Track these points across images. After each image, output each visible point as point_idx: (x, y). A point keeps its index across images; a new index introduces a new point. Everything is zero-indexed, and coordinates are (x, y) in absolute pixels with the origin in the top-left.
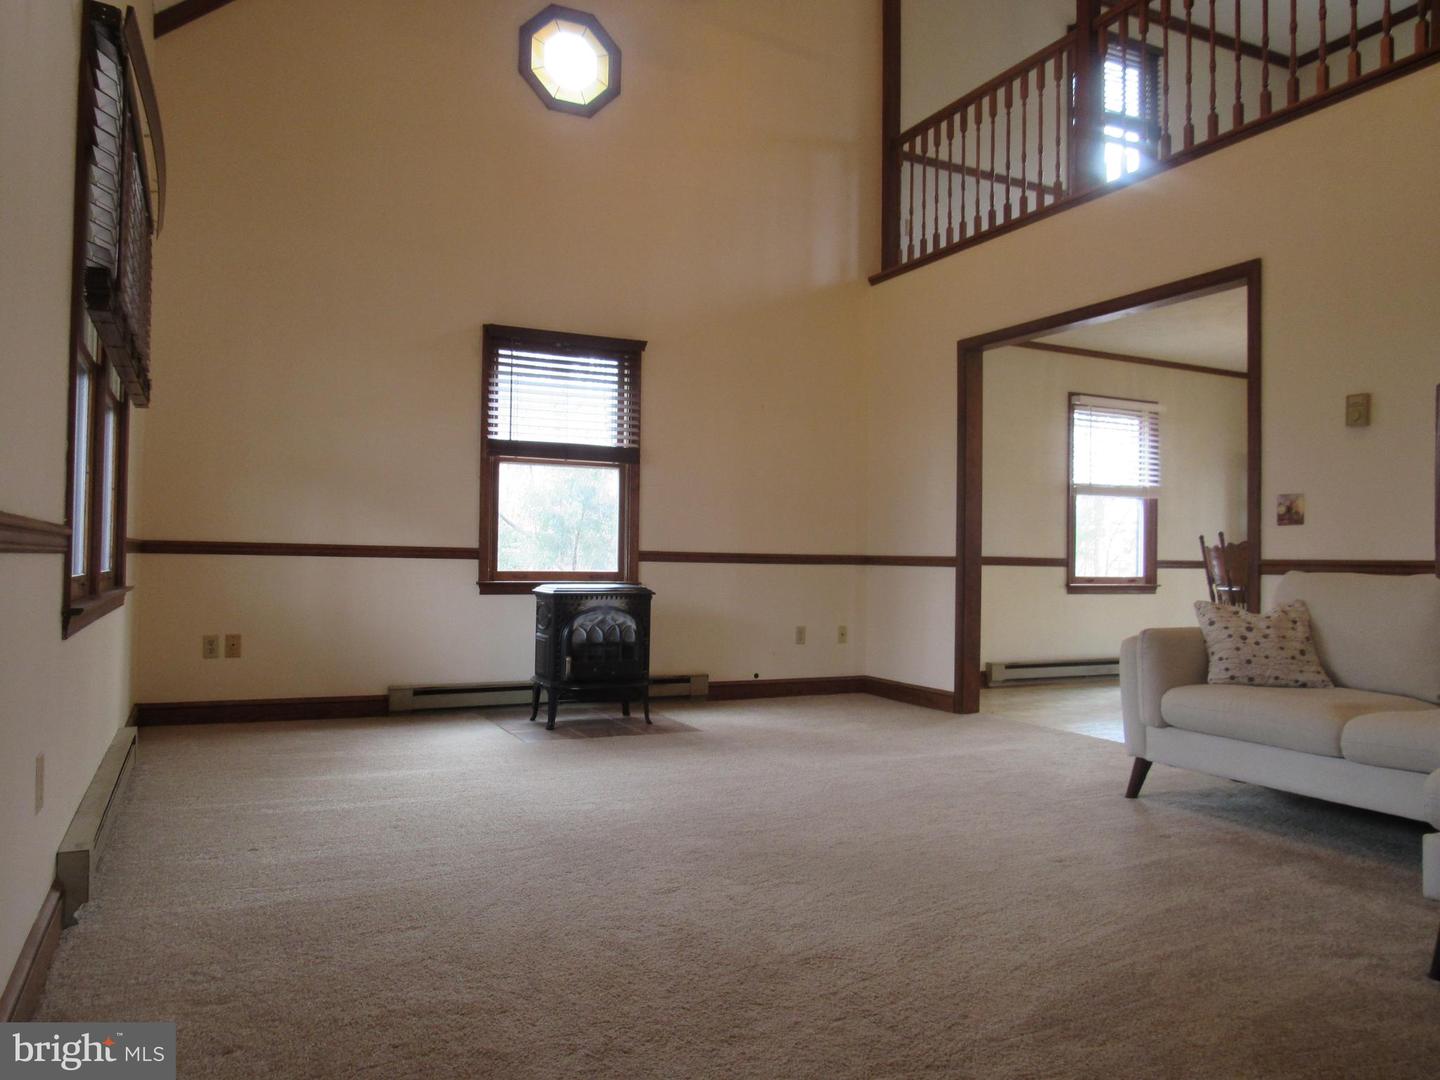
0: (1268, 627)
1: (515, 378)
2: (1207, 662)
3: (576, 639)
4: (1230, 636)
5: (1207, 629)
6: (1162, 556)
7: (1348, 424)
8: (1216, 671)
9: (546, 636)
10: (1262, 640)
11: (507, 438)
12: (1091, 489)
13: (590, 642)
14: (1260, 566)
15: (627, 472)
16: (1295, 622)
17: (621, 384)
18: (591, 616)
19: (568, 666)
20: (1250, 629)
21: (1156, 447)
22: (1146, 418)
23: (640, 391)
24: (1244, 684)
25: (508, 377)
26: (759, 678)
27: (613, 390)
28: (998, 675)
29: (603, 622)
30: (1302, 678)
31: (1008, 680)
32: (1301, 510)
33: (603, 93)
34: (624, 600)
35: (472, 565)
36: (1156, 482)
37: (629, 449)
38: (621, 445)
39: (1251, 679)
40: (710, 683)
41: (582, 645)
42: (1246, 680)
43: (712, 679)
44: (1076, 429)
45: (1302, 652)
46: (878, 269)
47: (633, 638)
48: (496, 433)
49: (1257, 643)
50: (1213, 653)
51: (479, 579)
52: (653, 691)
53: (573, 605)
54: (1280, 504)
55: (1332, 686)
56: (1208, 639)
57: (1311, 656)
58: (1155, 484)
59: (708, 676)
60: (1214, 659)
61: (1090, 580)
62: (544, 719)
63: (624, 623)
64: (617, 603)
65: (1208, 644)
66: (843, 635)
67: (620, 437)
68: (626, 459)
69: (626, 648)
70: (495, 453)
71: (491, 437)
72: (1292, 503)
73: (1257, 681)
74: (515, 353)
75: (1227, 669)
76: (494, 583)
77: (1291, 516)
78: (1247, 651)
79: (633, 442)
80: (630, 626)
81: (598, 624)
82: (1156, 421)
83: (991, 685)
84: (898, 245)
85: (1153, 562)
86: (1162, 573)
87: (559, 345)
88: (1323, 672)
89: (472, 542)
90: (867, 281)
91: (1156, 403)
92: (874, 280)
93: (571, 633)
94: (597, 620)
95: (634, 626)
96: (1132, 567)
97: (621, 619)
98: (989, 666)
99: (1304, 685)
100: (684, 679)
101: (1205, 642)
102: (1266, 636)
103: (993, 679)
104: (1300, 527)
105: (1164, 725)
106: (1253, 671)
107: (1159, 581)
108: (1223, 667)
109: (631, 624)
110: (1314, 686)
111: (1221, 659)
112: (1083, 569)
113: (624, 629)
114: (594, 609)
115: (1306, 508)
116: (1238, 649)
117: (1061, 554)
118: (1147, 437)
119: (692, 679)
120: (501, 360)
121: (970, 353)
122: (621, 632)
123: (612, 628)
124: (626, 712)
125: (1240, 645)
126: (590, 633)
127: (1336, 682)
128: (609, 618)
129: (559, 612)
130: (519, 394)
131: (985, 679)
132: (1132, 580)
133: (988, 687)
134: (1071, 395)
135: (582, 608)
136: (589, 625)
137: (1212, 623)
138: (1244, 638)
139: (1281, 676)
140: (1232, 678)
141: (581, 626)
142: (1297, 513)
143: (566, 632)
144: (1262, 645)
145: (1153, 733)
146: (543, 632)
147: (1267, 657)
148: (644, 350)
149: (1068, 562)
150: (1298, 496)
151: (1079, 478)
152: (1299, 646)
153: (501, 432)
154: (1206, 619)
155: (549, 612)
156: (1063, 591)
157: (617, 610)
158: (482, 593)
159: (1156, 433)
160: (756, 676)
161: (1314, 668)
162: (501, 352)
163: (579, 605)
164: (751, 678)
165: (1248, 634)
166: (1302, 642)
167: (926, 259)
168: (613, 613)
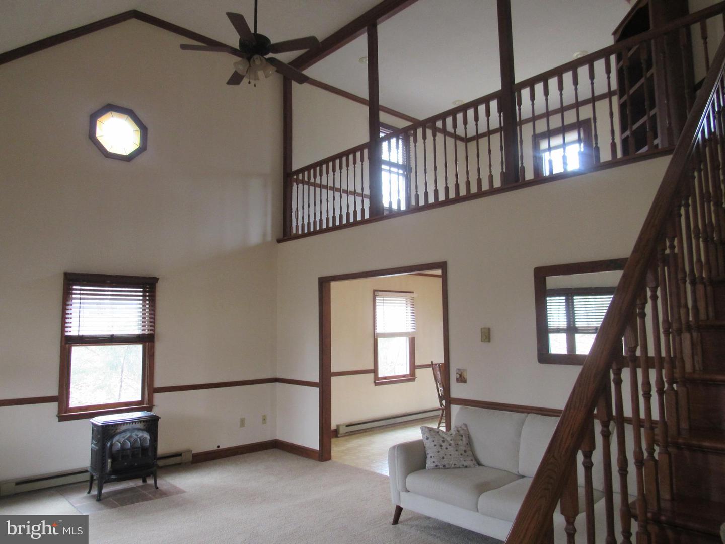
0: (451, 440)
1: (82, 301)
2: (426, 458)
3: (115, 449)
4: (435, 445)
5: (425, 442)
6: (417, 363)
7: (482, 341)
8: (430, 464)
9: (97, 448)
10: (448, 447)
11: (77, 335)
12: (384, 336)
13: (123, 449)
14: (450, 401)
15: (147, 348)
16: (462, 436)
17: (144, 300)
18: (123, 435)
19: (109, 465)
20: (443, 441)
21: (414, 313)
22: (409, 300)
23: (155, 303)
24: (441, 468)
25: (79, 301)
26: (220, 448)
27: (140, 304)
28: (342, 430)
29: (131, 437)
30: (465, 464)
31: (347, 432)
32: (465, 377)
33: (137, 149)
34: (142, 423)
35: (53, 407)
36: (414, 329)
37: (148, 335)
38: (143, 333)
39: (444, 466)
40: (193, 454)
41: (118, 451)
42: (442, 467)
43: (194, 452)
44: (377, 307)
45: (465, 451)
46: (281, 236)
47: (148, 443)
48: (70, 332)
49: (447, 448)
50: (428, 454)
51: (58, 414)
52: (161, 463)
53: (113, 430)
54: (457, 373)
55: (478, 466)
56: (426, 446)
57: (469, 453)
58: (414, 330)
59: (192, 451)
60: (429, 456)
61: (385, 378)
62: (95, 492)
63: (143, 436)
64: (138, 425)
65: (426, 449)
66: (264, 419)
67: (144, 328)
68: (147, 340)
69: (144, 450)
70: (69, 342)
71: (67, 334)
72: (462, 373)
73: (447, 466)
74: (82, 288)
75: (434, 462)
76: (66, 414)
77: (462, 379)
78: (441, 454)
79: (151, 330)
80: (146, 438)
81: (127, 439)
82: (413, 301)
83: (339, 435)
84: (291, 224)
85: (413, 367)
86: (418, 371)
87: (108, 281)
88: (474, 460)
89: (54, 392)
90: (276, 241)
91: (413, 292)
92: (279, 241)
93: (112, 445)
94: (127, 436)
95: (148, 437)
96: (405, 370)
97: (141, 434)
98: (338, 426)
99: (466, 467)
100: (178, 455)
101: (425, 447)
102: (450, 445)
103: (340, 432)
104: (465, 384)
105: (407, 491)
106: (445, 462)
107: (417, 375)
108: (432, 461)
109: (147, 436)
110: (470, 467)
111: (431, 457)
112: (381, 374)
113: (143, 440)
114: (125, 431)
115: (468, 376)
116: (438, 452)
117: (371, 367)
118: (409, 308)
119: (183, 454)
120: (74, 292)
121: (324, 283)
122: (141, 441)
123: (136, 441)
124: (144, 481)
125: (440, 450)
126: (123, 444)
127: (479, 464)
128: (134, 435)
129: (105, 433)
130: (85, 310)
131: (336, 433)
132: (404, 376)
133: (339, 437)
134: (375, 291)
135: (118, 431)
136: (122, 440)
137: (428, 439)
138: (441, 446)
139: (456, 464)
140: (436, 466)
141: (118, 441)
142: (464, 378)
143: (109, 444)
144: (449, 449)
145: (403, 494)
146: (95, 444)
147: (450, 455)
148: (157, 282)
149: (375, 371)
150: (464, 370)
151: (379, 330)
152: (463, 448)
153: (73, 331)
154: (425, 436)
155: (98, 434)
156: (373, 385)
157: (139, 429)
158: (59, 421)
159: (413, 306)
160: (219, 447)
161: (470, 459)
162: (74, 287)
163: (117, 429)
164: (216, 448)
165: (443, 444)
166: (465, 447)
167: (304, 235)
168: (136, 432)
